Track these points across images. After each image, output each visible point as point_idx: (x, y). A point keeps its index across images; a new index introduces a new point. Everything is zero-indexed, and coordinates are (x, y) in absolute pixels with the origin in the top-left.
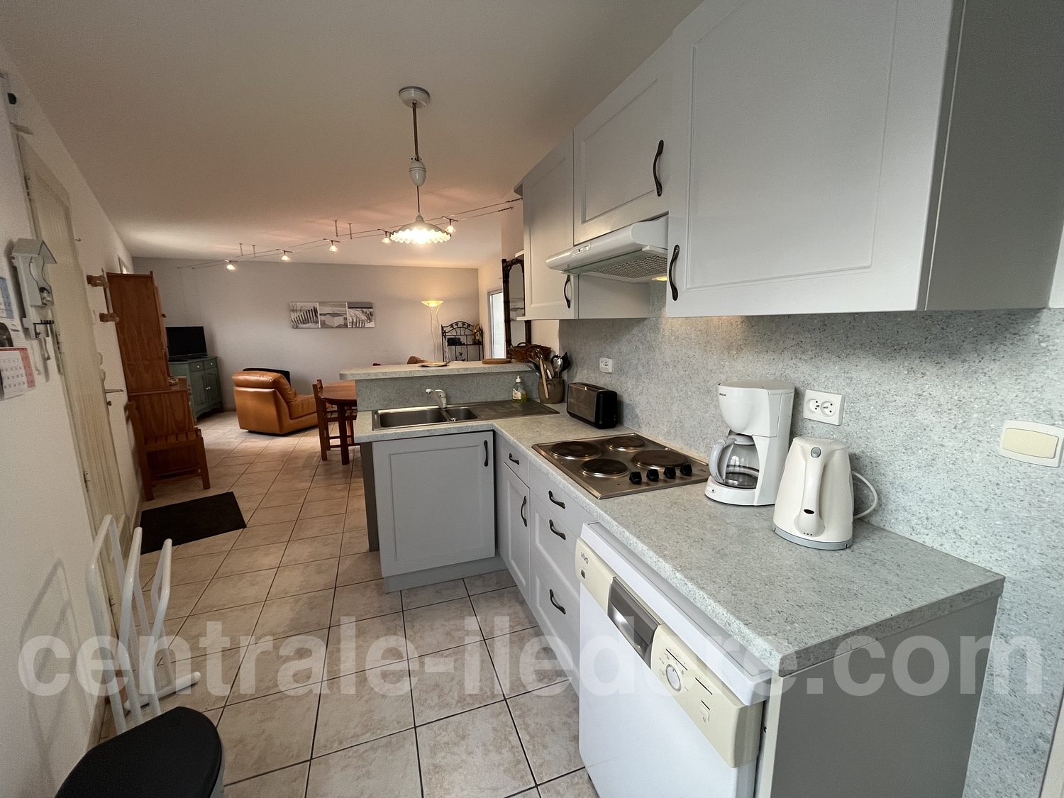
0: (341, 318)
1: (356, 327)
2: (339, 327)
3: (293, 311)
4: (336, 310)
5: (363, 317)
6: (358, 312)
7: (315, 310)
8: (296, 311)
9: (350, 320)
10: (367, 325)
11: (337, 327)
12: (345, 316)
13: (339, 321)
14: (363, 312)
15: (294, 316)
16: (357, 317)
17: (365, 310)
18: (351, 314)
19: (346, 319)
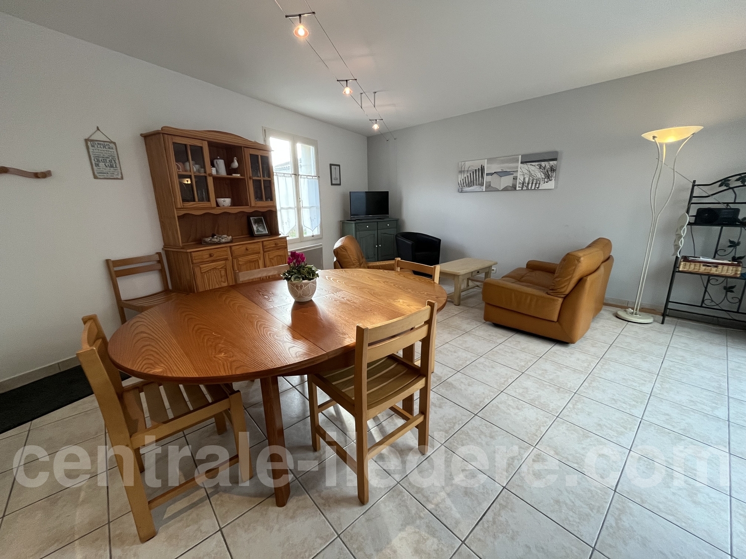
0: (511, 177)
1: (528, 189)
2: (506, 189)
3: (461, 172)
4: (506, 167)
5: (540, 175)
6: (534, 168)
7: (482, 169)
8: (464, 171)
9: (520, 179)
10: (544, 186)
11: (502, 190)
12: (515, 175)
13: (507, 181)
14: (540, 166)
15: (461, 177)
16: (531, 175)
17: (543, 164)
18: (524, 172)
19: (515, 178)
